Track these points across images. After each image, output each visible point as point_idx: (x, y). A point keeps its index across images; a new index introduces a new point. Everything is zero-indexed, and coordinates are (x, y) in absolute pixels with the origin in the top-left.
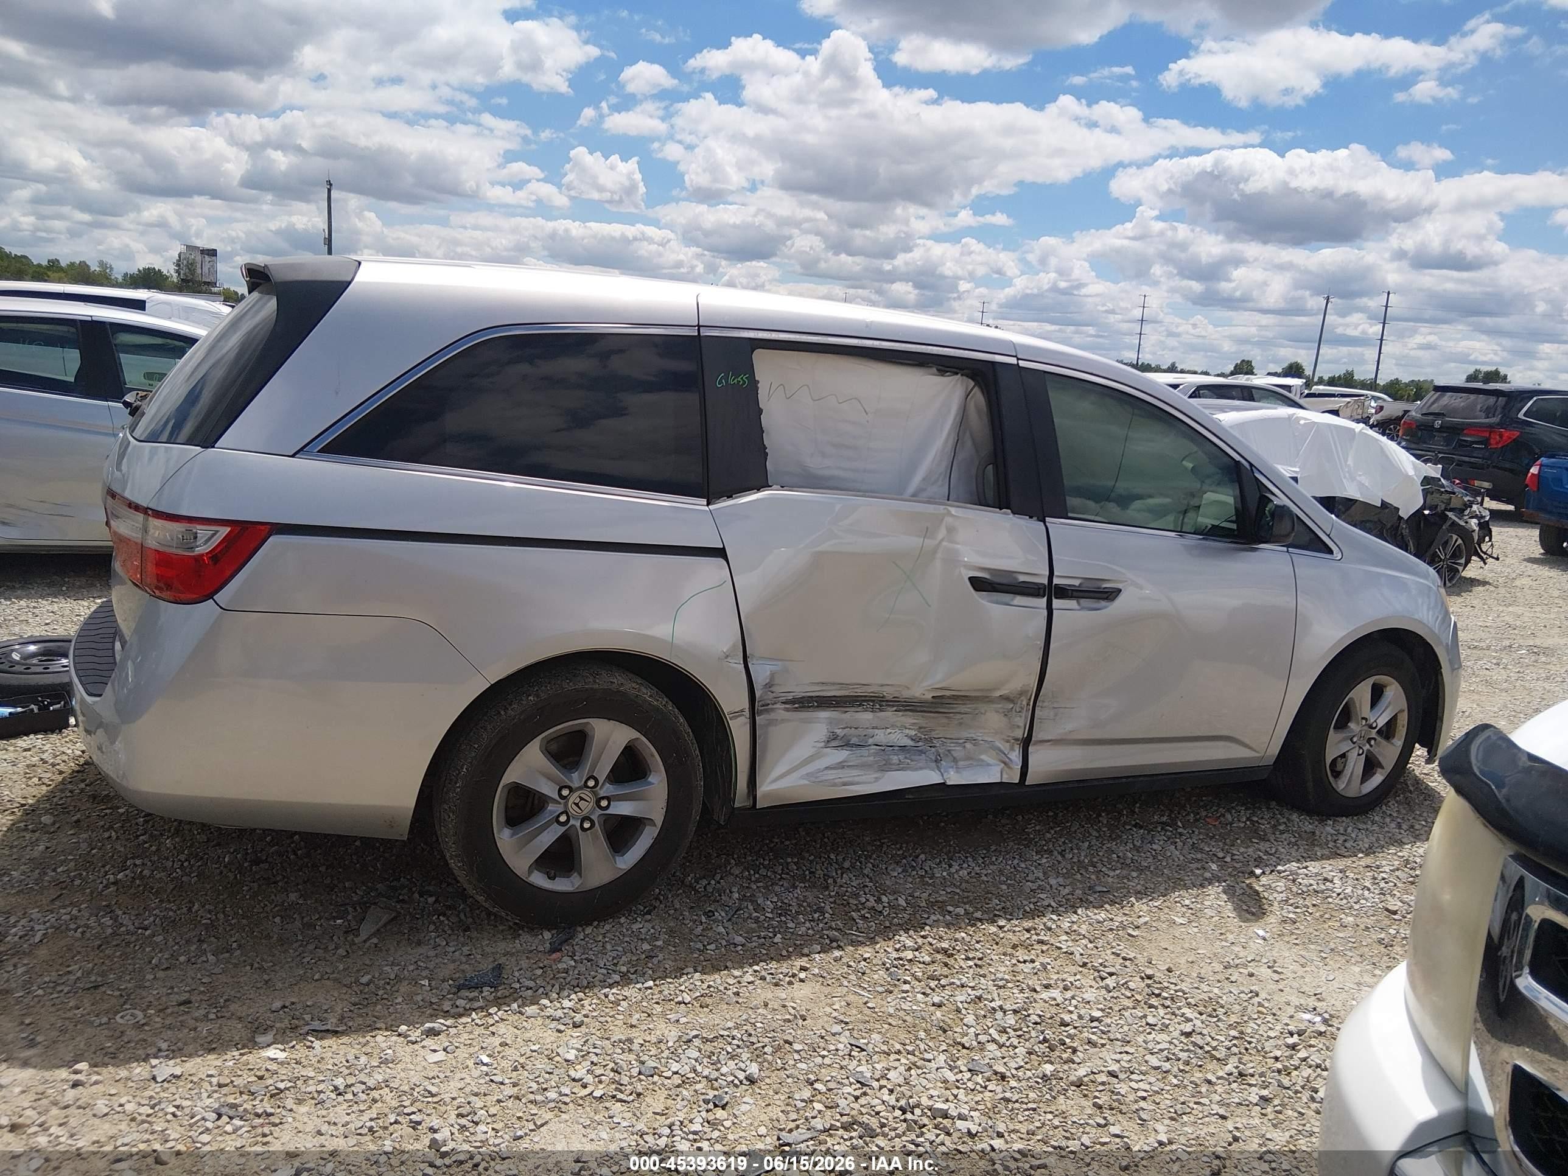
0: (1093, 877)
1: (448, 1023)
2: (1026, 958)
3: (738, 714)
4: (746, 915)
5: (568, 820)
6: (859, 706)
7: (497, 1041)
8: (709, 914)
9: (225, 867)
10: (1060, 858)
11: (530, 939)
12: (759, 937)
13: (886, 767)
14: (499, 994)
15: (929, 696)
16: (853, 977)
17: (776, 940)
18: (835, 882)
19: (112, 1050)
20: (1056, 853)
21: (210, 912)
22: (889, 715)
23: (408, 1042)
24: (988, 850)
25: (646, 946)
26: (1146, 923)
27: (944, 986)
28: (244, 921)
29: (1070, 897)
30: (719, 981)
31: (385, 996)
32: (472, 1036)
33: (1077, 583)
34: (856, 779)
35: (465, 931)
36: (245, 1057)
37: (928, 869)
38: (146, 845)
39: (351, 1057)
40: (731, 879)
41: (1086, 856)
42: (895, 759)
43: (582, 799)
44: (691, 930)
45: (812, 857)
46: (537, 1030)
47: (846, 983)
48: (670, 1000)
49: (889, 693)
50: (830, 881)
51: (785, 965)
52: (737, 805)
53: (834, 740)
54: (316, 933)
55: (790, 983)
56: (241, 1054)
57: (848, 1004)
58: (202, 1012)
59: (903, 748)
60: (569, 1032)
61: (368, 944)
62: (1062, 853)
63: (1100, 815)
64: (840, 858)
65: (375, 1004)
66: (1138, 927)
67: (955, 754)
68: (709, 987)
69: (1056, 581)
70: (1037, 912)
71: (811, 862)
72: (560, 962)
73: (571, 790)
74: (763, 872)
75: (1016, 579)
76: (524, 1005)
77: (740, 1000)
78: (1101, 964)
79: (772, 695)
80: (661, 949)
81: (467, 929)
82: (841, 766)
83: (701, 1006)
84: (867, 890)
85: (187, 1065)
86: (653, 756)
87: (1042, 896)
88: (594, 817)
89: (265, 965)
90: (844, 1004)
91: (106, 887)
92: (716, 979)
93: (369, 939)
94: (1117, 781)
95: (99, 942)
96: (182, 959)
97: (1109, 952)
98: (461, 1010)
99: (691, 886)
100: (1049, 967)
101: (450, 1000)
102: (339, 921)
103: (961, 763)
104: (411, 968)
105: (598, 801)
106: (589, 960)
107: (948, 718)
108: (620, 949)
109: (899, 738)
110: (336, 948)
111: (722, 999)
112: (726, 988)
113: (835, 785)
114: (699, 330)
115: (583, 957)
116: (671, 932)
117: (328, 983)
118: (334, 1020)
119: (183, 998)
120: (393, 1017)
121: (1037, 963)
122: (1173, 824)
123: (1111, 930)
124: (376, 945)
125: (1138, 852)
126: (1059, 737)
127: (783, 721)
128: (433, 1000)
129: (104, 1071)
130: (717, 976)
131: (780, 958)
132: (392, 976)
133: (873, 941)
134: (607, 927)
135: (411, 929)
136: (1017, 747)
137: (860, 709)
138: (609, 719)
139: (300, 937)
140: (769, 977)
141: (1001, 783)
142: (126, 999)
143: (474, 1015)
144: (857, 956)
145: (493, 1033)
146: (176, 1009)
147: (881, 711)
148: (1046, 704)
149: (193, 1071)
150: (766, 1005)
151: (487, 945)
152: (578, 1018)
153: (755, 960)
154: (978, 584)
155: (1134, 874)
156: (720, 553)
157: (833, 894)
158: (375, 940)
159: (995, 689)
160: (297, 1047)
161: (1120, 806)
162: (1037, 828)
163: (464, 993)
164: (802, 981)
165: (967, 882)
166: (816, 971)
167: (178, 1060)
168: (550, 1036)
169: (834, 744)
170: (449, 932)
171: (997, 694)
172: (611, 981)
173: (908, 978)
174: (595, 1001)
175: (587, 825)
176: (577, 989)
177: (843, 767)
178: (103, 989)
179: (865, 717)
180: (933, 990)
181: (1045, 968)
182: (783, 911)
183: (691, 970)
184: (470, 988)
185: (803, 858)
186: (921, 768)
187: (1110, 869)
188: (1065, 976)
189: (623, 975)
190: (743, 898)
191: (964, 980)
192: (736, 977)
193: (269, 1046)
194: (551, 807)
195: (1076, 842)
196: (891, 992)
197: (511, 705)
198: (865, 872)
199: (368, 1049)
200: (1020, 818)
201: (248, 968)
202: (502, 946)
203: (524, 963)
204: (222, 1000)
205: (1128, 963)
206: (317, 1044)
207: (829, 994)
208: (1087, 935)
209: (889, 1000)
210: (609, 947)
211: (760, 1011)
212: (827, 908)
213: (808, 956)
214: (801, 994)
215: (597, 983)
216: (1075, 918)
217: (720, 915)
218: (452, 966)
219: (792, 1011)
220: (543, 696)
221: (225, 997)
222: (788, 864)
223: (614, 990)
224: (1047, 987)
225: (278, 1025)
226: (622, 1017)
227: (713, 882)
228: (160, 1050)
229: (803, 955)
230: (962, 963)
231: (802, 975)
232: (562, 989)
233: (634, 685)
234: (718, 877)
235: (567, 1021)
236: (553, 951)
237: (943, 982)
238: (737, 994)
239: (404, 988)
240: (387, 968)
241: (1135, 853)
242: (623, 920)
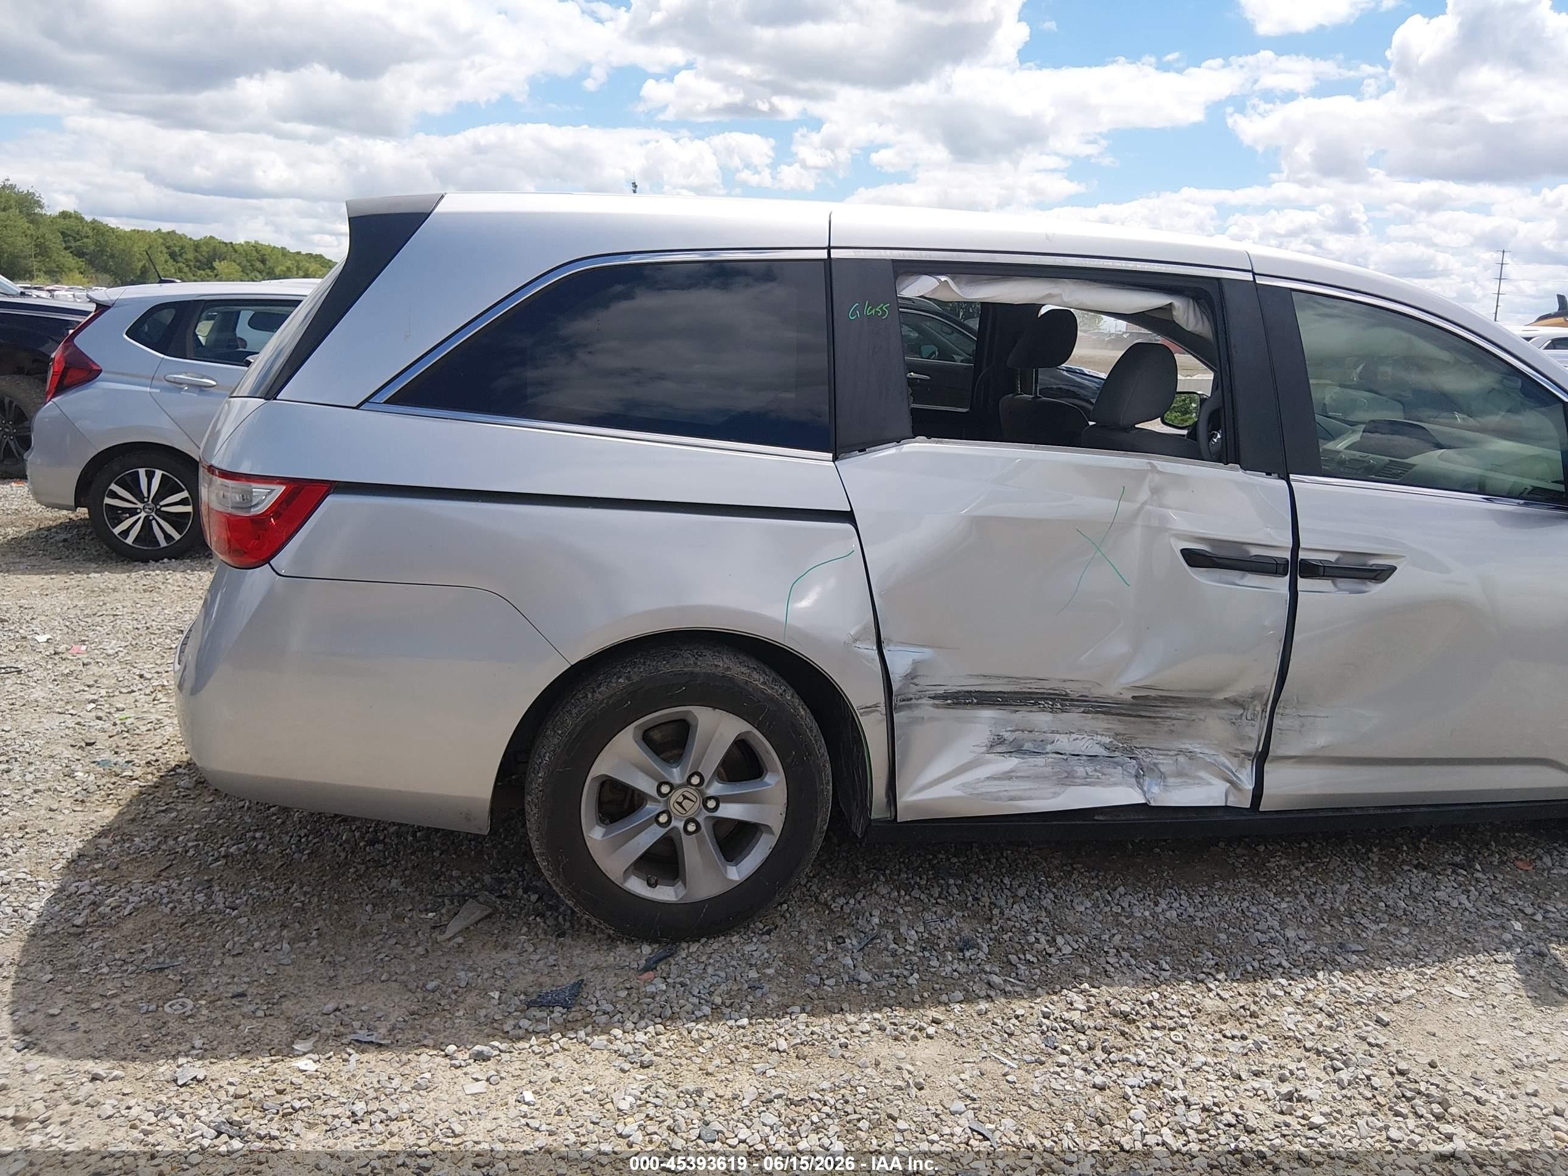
0: (1348, 930)
1: (503, 1047)
2: (1236, 1033)
3: (871, 709)
4: (883, 945)
5: (669, 821)
6: (1034, 704)
7: (549, 1074)
8: (839, 941)
9: (340, 845)
10: (1306, 903)
11: (626, 953)
12: (891, 975)
13: (1068, 779)
14: (570, 1017)
15: (1128, 696)
16: (996, 1038)
17: (911, 981)
18: (1002, 913)
19: (148, 1042)
20: (1302, 896)
21: (305, 894)
22: (1074, 717)
23: (452, 1065)
24: (1210, 888)
25: (753, 974)
26: (1410, 997)
27: (1113, 1062)
28: (336, 907)
29: (1311, 955)
30: (828, 1026)
31: (447, 1007)
32: (524, 1066)
33: (1332, 557)
34: (1028, 794)
35: (558, 936)
36: (275, 1065)
37: (1125, 905)
38: (274, 818)
39: (384, 1078)
40: (875, 899)
41: (1342, 903)
42: (1080, 771)
43: (685, 798)
44: (813, 958)
45: (981, 880)
46: (599, 1067)
47: (985, 1046)
48: (762, 1045)
49: (1074, 690)
50: (996, 911)
51: (914, 1014)
52: (874, 816)
53: (997, 744)
54: (403, 926)
55: (914, 1038)
56: (273, 1062)
57: (982, 1074)
58: (252, 1007)
59: (1093, 757)
60: (633, 1073)
61: (451, 943)
62: (1310, 898)
63: (1371, 851)
64: (1016, 883)
65: (434, 1015)
66: (1397, 1002)
67: (1163, 769)
68: (812, 1033)
69: (1302, 555)
70: (1263, 973)
71: (979, 885)
72: (651, 983)
73: (673, 787)
74: (916, 893)
75: (1248, 552)
76: (594, 1033)
77: (847, 1054)
78: (1337, 1050)
79: (914, 688)
80: (770, 979)
81: (562, 934)
82: (1008, 776)
83: (797, 1057)
84: (1040, 927)
85: (214, 1068)
86: (767, 752)
87: (1273, 952)
88: (700, 819)
89: (338, 959)
90: (977, 1072)
91: (217, 860)
92: (824, 1025)
93: (454, 937)
94: (1389, 811)
95: (184, 920)
96: (257, 945)
97: (1351, 1033)
98: (521, 1032)
99: (826, 904)
100: (1265, 1047)
101: (515, 1018)
102: (431, 915)
103: (1171, 781)
104: (486, 975)
105: (705, 801)
106: (683, 985)
107: (1155, 723)
108: (723, 974)
109: (1086, 745)
110: (418, 945)
111: (825, 1050)
112: (833, 1037)
113: (998, 799)
114: (829, 254)
115: (679, 980)
116: (788, 960)
117: (394, 985)
118: (383, 1031)
119: (240, 990)
120: (447, 1033)
121: (1250, 1041)
122: (1468, 866)
123: (1360, 1003)
124: (460, 945)
125: (1415, 900)
126: (1306, 754)
127: (932, 719)
128: (497, 1017)
129: (131, 1066)
130: (827, 1020)
131: (910, 1005)
132: (463, 984)
133: (1033, 993)
134: (715, 946)
135: (503, 928)
136: (1248, 764)
137: (1035, 708)
138: (715, 708)
139: (384, 930)
140: (889, 1028)
141: (1226, 808)
142: (185, 984)
143: (533, 1040)
144: (1007, 1011)
145: (548, 1065)
146: (227, 1002)
147: (1063, 711)
148: (1287, 711)
149: (218, 1075)
150: (877, 1064)
151: (578, 956)
152: (648, 1056)
153: (880, 1003)
154: (1193, 558)
155: (1405, 930)
156: (848, 517)
157: (995, 928)
158: (460, 940)
159: (1220, 689)
160: (334, 1059)
161: (1399, 840)
162: (1283, 862)
163: (535, 1012)
164: (929, 1037)
165: (1175, 926)
166: (950, 1026)
167: (207, 1062)
168: (611, 1076)
169: (999, 749)
170: (542, 936)
171: (1221, 696)
172: (698, 1014)
173: (1067, 1048)
174: (674, 1037)
175: (691, 828)
176: (658, 1020)
177: (1010, 778)
178: (167, 971)
179: (1042, 719)
180: (1099, 1066)
181: (1259, 1049)
182: (928, 944)
183: (797, 1009)
184: (541, 1006)
185: (969, 881)
186: (1115, 784)
187: (1374, 922)
188: (1286, 1061)
189: (716, 1008)
190: (884, 924)
191: (1143, 1056)
192: (848, 1024)
193: (305, 1054)
194: (649, 806)
195: (1332, 883)
196: (1042, 1063)
197: (599, 687)
198: (1044, 903)
199: (406, 1070)
200: (1262, 848)
201: (319, 960)
202: (595, 958)
203: (611, 981)
204: (277, 996)
205: (1375, 1051)
206: (355, 1056)
207: (961, 1057)
208: (1325, 1008)
209: (1037, 1073)
210: (710, 970)
211: (868, 1071)
212: (985, 946)
213: (946, 1004)
214: (926, 1052)
215: (683, 1015)
216: (1311, 984)
217: (852, 942)
218: (531, 978)
219: (907, 1076)
220: (636, 679)
221: (282, 993)
222: (949, 886)
223: (700, 1026)
224: (1257, 1074)
225: (324, 1030)
226: (699, 1060)
227: (852, 901)
228: (193, 1048)
229: (940, 1003)
230: (1146, 1034)
231: (931, 1030)
232: (641, 1017)
233: (743, 669)
234: (859, 896)
235: (636, 1059)
236: (646, 969)
237: (1113, 1057)
238: (845, 1046)
239: (471, 999)
240: (462, 974)
241: (1411, 902)
242: (735, 939)
